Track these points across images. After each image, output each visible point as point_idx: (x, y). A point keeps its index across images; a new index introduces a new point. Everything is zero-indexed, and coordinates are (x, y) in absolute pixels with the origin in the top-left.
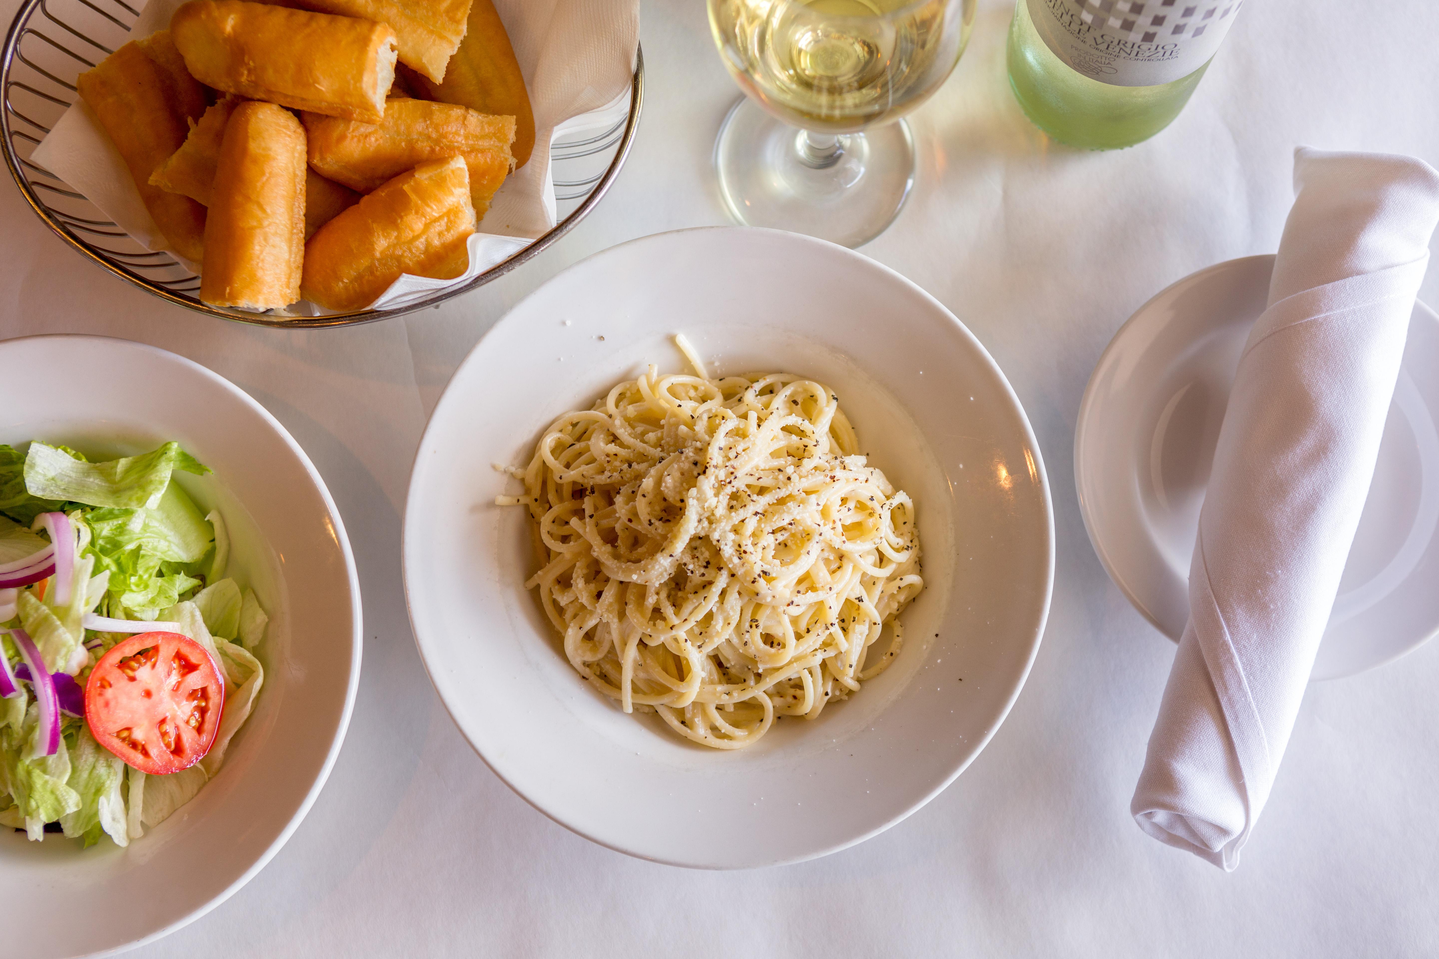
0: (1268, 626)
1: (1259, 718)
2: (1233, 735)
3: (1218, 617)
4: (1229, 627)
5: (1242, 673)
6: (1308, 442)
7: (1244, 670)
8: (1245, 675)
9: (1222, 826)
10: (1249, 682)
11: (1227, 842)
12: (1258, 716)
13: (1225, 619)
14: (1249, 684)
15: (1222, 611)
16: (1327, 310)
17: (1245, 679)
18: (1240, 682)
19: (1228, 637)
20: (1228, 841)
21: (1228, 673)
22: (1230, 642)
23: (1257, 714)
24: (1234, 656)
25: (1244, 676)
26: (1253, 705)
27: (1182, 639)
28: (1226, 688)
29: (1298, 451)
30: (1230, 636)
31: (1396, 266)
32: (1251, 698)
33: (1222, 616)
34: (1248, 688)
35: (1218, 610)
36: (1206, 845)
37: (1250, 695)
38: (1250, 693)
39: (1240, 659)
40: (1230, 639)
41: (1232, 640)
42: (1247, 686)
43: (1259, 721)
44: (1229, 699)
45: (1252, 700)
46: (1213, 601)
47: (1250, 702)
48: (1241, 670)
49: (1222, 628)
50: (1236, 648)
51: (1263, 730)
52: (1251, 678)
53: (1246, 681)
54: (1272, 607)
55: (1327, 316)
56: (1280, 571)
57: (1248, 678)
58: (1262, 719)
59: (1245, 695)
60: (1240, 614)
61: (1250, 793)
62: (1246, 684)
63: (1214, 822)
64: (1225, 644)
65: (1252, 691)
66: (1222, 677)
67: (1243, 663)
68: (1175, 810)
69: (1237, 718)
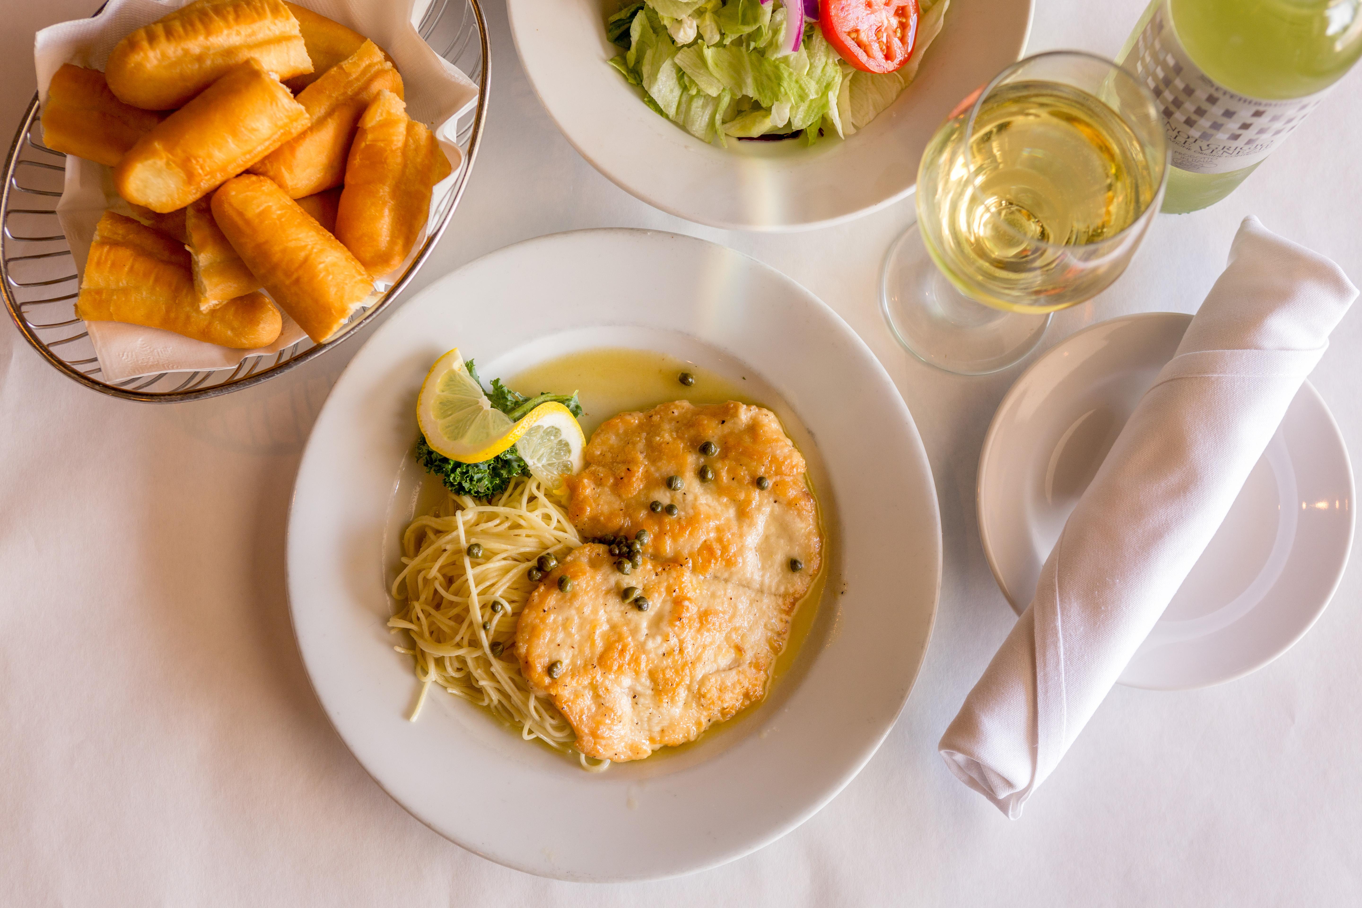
0: (1095, 623)
1: (1065, 697)
2: (1039, 705)
3: (1056, 604)
4: (1062, 614)
5: (1062, 656)
6: (1174, 479)
7: (1065, 654)
8: (1064, 659)
9: (1008, 779)
10: (1066, 665)
11: (1010, 793)
12: (1065, 696)
13: (1061, 608)
14: (1065, 667)
15: (1061, 600)
16: (1221, 372)
17: (1062, 662)
18: (1058, 663)
19: (1059, 623)
20: (1012, 793)
21: (1050, 653)
22: (1060, 628)
23: (1065, 693)
24: (1059, 640)
25: (1062, 659)
26: (1064, 685)
27: (1022, 615)
28: (1045, 665)
29: (1163, 484)
30: (1061, 622)
31: (1292, 350)
32: (1063, 679)
33: (1060, 605)
34: (1063, 670)
35: (1058, 598)
36: (992, 791)
37: (1063, 676)
38: (1063, 675)
39: (1064, 645)
40: (1060, 626)
41: (1062, 626)
42: (1063, 668)
43: (1065, 700)
44: (1045, 675)
45: (1063, 681)
46: (1056, 590)
47: (1062, 682)
48: (1062, 653)
49: (1057, 615)
50: (1063, 634)
51: (1065, 708)
52: (1069, 663)
53: (1063, 664)
54: (1103, 608)
55: (1219, 377)
56: (1118, 581)
57: (1066, 662)
58: (1067, 699)
59: (1059, 675)
60: (1075, 608)
61: (1040, 757)
62: (1063, 666)
63: (1001, 774)
64: (1055, 628)
65: (1066, 674)
66: (1044, 655)
67: (1065, 648)
68: (972, 755)
69: (1047, 692)
